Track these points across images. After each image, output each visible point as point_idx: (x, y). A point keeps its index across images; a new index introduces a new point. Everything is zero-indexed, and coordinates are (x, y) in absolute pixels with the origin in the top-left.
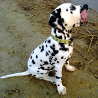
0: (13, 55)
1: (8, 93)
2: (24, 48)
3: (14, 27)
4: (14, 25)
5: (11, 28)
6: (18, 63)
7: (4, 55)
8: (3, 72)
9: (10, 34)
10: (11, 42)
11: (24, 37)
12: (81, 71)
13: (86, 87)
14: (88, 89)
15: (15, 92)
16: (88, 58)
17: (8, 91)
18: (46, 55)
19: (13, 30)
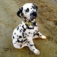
0: (8, 26)
1: (4, 49)
2: (15, 23)
3: (9, 8)
4: (9, 7)
5: (7, 9)
6: (11, 32)
7: (3, 25)
8: (2, 36)
9: (6, 13)
10: (7, 18)
11: (15, 16)
12: (51, 42)
13: (53, 52)
14: (54, 54)
15: (9, 49)
16: (55, 34)
17: (5, 49)
18: (20, 32)
19: (8, 11)
